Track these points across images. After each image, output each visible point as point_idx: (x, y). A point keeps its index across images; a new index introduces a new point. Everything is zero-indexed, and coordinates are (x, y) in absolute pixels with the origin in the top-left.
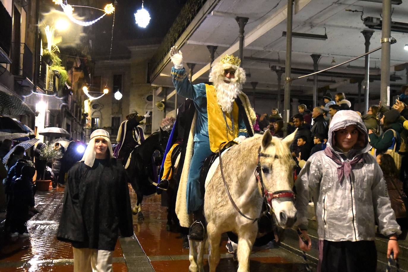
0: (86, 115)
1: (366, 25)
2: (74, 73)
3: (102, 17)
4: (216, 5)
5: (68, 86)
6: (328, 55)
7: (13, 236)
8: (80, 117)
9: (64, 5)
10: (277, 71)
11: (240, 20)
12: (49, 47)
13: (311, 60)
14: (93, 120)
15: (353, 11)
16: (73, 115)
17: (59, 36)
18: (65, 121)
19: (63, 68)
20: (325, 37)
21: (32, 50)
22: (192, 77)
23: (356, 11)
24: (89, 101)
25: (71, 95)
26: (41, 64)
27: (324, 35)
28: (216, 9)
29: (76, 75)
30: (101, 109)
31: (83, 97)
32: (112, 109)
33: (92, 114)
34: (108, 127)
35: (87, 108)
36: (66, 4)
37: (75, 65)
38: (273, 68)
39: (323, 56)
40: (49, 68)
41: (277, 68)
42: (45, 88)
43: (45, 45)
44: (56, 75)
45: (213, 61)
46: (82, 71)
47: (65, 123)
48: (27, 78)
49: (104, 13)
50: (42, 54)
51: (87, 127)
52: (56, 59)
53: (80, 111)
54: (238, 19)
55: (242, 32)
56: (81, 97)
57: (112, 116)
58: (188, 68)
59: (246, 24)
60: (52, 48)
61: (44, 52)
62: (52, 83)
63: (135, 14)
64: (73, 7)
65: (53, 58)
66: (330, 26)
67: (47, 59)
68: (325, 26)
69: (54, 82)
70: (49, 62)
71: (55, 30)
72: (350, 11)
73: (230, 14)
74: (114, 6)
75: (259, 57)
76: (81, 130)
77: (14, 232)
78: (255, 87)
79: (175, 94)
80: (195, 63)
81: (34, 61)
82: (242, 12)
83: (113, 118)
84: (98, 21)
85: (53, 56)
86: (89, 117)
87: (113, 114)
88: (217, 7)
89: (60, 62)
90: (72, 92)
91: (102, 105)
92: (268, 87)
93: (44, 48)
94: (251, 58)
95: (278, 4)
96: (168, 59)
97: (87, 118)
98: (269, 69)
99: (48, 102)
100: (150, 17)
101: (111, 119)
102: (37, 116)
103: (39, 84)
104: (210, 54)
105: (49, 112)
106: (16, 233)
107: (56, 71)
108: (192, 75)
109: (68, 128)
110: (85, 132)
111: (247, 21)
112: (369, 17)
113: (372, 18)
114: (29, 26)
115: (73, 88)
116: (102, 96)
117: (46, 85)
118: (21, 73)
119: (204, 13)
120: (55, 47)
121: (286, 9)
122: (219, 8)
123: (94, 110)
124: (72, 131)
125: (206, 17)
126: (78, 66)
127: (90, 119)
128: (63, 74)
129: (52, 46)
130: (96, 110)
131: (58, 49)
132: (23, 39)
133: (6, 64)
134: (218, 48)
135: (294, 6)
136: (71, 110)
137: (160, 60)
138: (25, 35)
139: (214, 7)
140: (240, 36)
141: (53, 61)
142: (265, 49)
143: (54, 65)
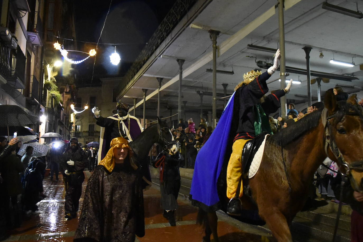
0: (72, 123)
1: (258, 66)
2: (65, 95)
3: (87, 58)
4: (164, 51)
5: (61, 104)
6: (232, 84)
7: (28, 213)
8: (68, 125)
9: (62, 50)
10: (200, 94)
11: (180, 61)
12: (49, 79)
13: (222, 88)
14: (76, 127)
15: (251, 57)
16: (64, 123)
17: (56, 71)
18: (59, 128)
19: (58, 92)
20: (232, 73)
21: (38, 80)
22: (146, 98)
23: (252, 57)
24: (74, 114)
25: (63, 110)
26: (43, 90)
27: (232, 71)
28: (164, 54)
29: (66, 97)
30: (81, 119)
31: (70, 112)
32: (89, 119)
33: (76, 123)
34: (86, 131)
35: (73, 119)
36: (63, 49)
37: (65, 90)
38: (198, 92)
39: (229, 85)
40: (49, 93)
41: (201, 92)
42: (46, 106)
43: (47, 77)
44: (53, 97)
45: (161, 87)
46: (70, 94)
47: (59, 129)
48: (35, 99)
49: (89, 55)
50: (44, 83)
51: (72, 131)
52: (54, 86)
53: (68, 121)
54: (178, 60)
55: (181, 69)
56: (68, 111)
57: (89, 124)
58: (143, 92)
59: (183, 64)
60: (51, 79)
61: (45, 81)
62: (51, 102)
63: (110, 56)
64: (67, 51)
65: (52, 86)
66: (235, 66)
67: (48, 86)
68: (232, 66)
69: (52, 102)
70: (49, 88)
71: (53, 67)
72: (249, 57)
73: (173, 57)
74: (95, 51)
75: (189, 85)
76: (69, 133)
77: (28, 210)
78: (185, 104)
79: (134, 109)
80: (148, 89)
81: (39, 88)
82: (181, 56)
83: (90, 125)
84: (85, 60)
85: (52, 84)
86: (74, 125)
87: (89, 122)
88: (165, 52)
89: (57, 88)
90: (63, 108)
91: (82, 117)
92: (194, 104)
93: (45, 79)
94: (185, 86)
95: (206, 51)
96: (129, 86)
97: (72, 125)
98: (195, 93)
99: (48, 115)
100: (120, 58)
101: (88, 126)
102: (41, 125)
103: (42, 103)
104: (159, 83)
105: (48, 122)
106: (30, 211)
107: (53, 94)
108: (145, 97)
109: (60, 132)
110: (71, 134)
111: (184, 62)
112: (260, 61)
113: (262, 61)
114: (36, 64)
115: (64, 106)
116: (84, 110)
117: (46, 104)
118: (31, 95)
119: (156, 56)
120: (53, 78)
121: (212, 54)
122: (166, 53)
123: (77, 120)
124: (63, 134)
125: (157, 59)
126: (68, 91)
127: (74, 126)
128: (58, 97)
129: (51, 78)
130: (78, 120)
131: (55, 79)
132: (32, 73)
133: (21, 89)
134: (163, 79)
135: (217, 52)
136: (62, 121)
137: (124, 87)
138: (34, 70)
139: (163, 52)
140: (180, 71)
141: (52, 87)
142: (194, 80)
143: (52, 90)
